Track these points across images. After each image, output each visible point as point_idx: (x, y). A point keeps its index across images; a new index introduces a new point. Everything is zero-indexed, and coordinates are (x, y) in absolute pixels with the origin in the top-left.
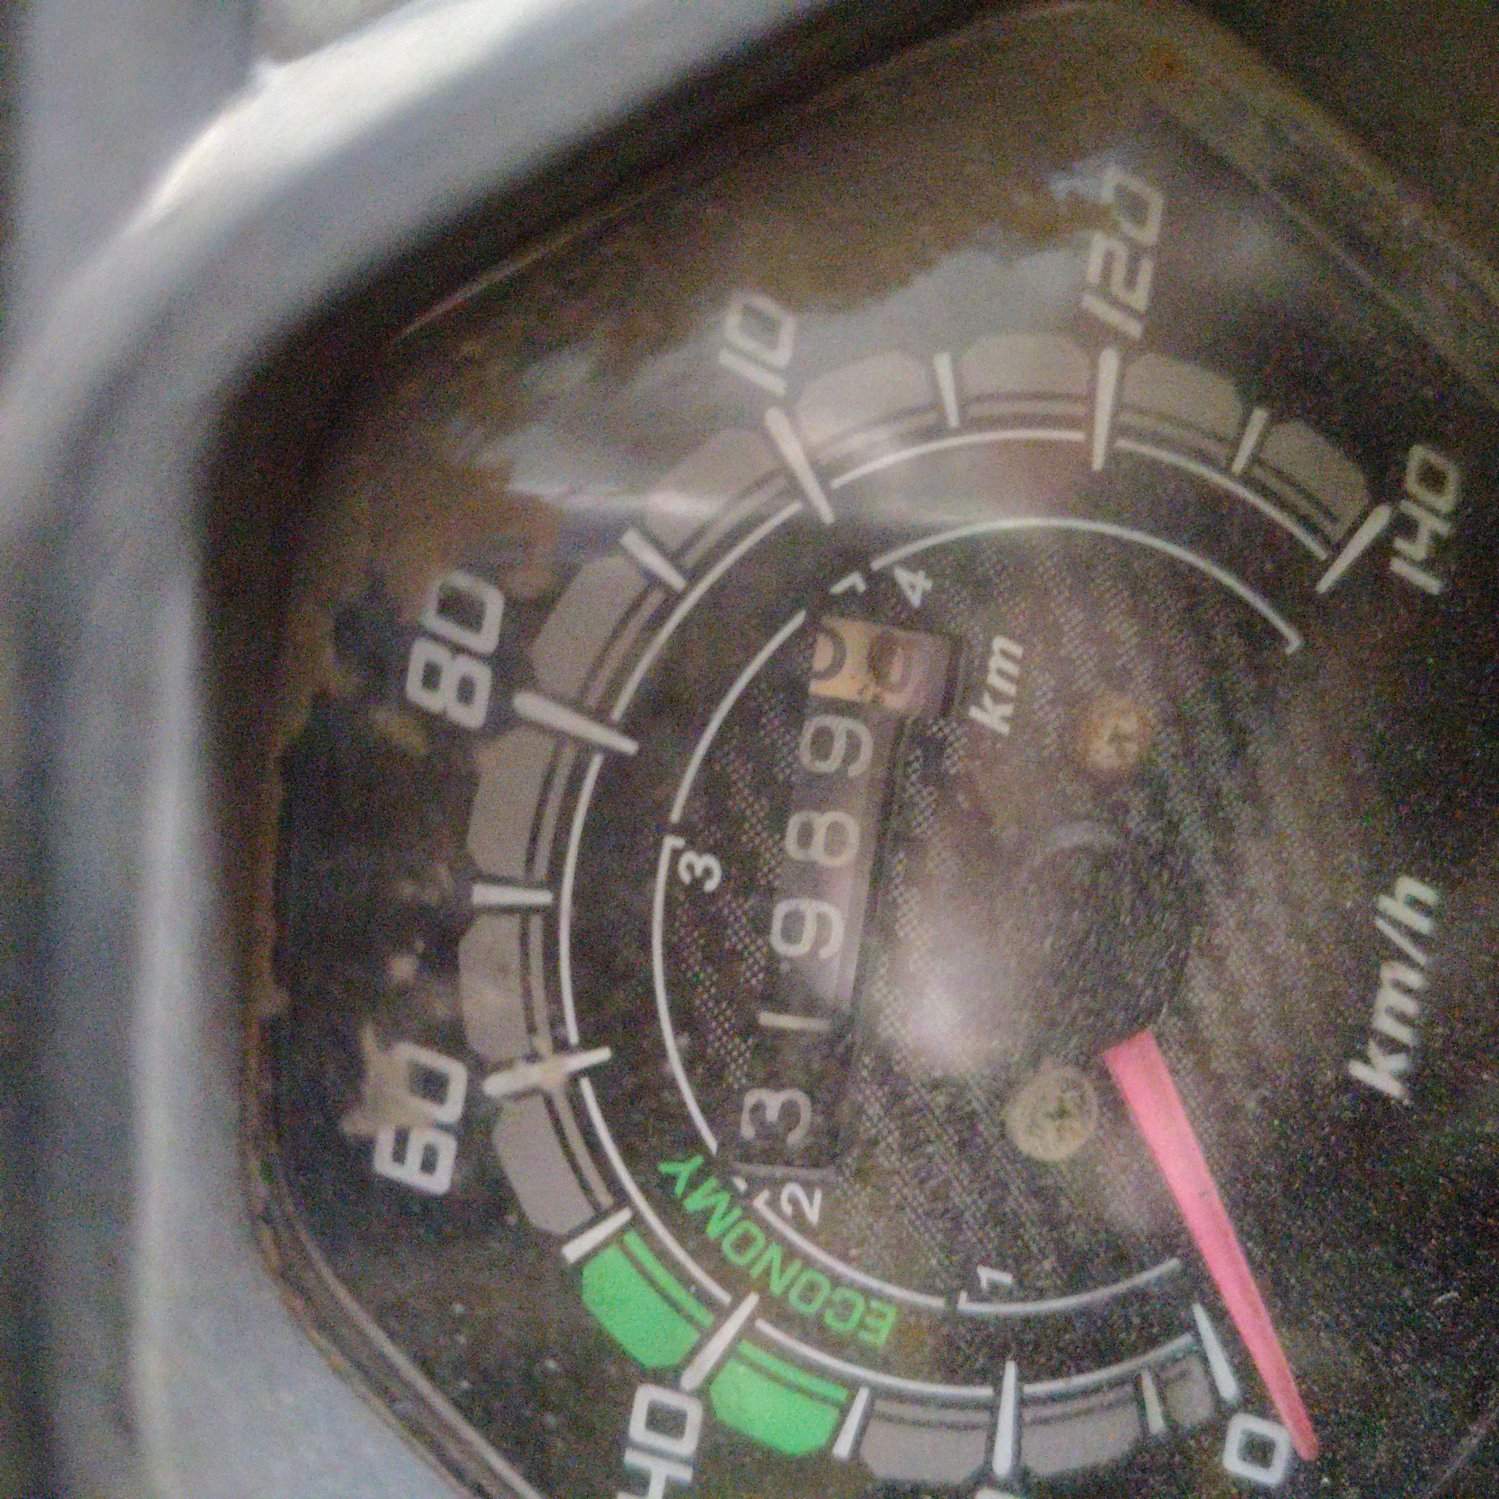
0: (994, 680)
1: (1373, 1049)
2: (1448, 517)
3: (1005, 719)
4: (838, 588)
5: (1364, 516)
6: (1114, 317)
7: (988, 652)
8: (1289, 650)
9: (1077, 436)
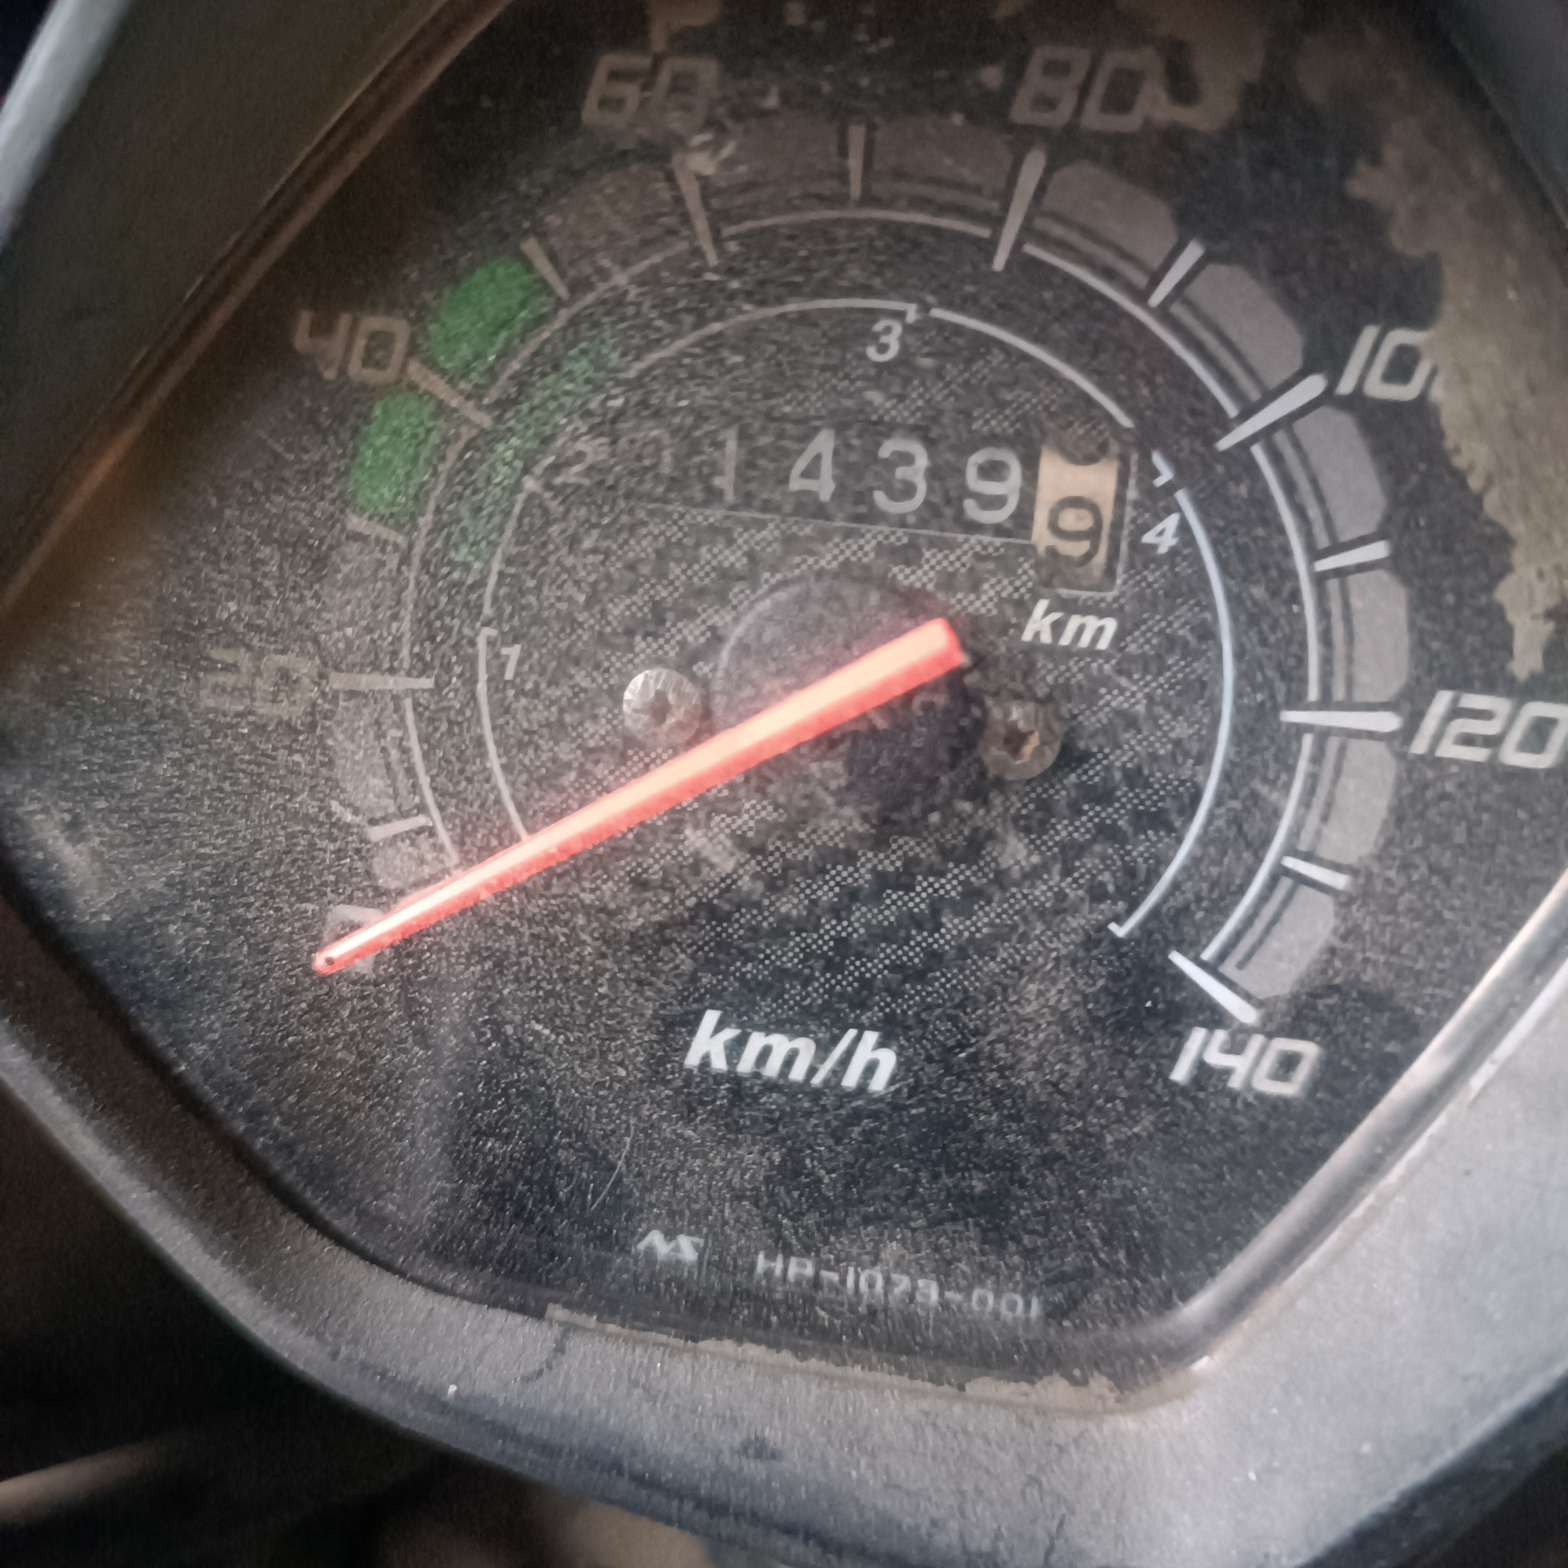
0: (1075, 622)
1: (730, 1033)
2: (1248, 1086)
3: (1037, 635)
4: (1158, 459)
5: (1247, 997)
6: (1430, 723)
7: (1101, 614)
8: (1113, 927)
9: (1313, 693)
